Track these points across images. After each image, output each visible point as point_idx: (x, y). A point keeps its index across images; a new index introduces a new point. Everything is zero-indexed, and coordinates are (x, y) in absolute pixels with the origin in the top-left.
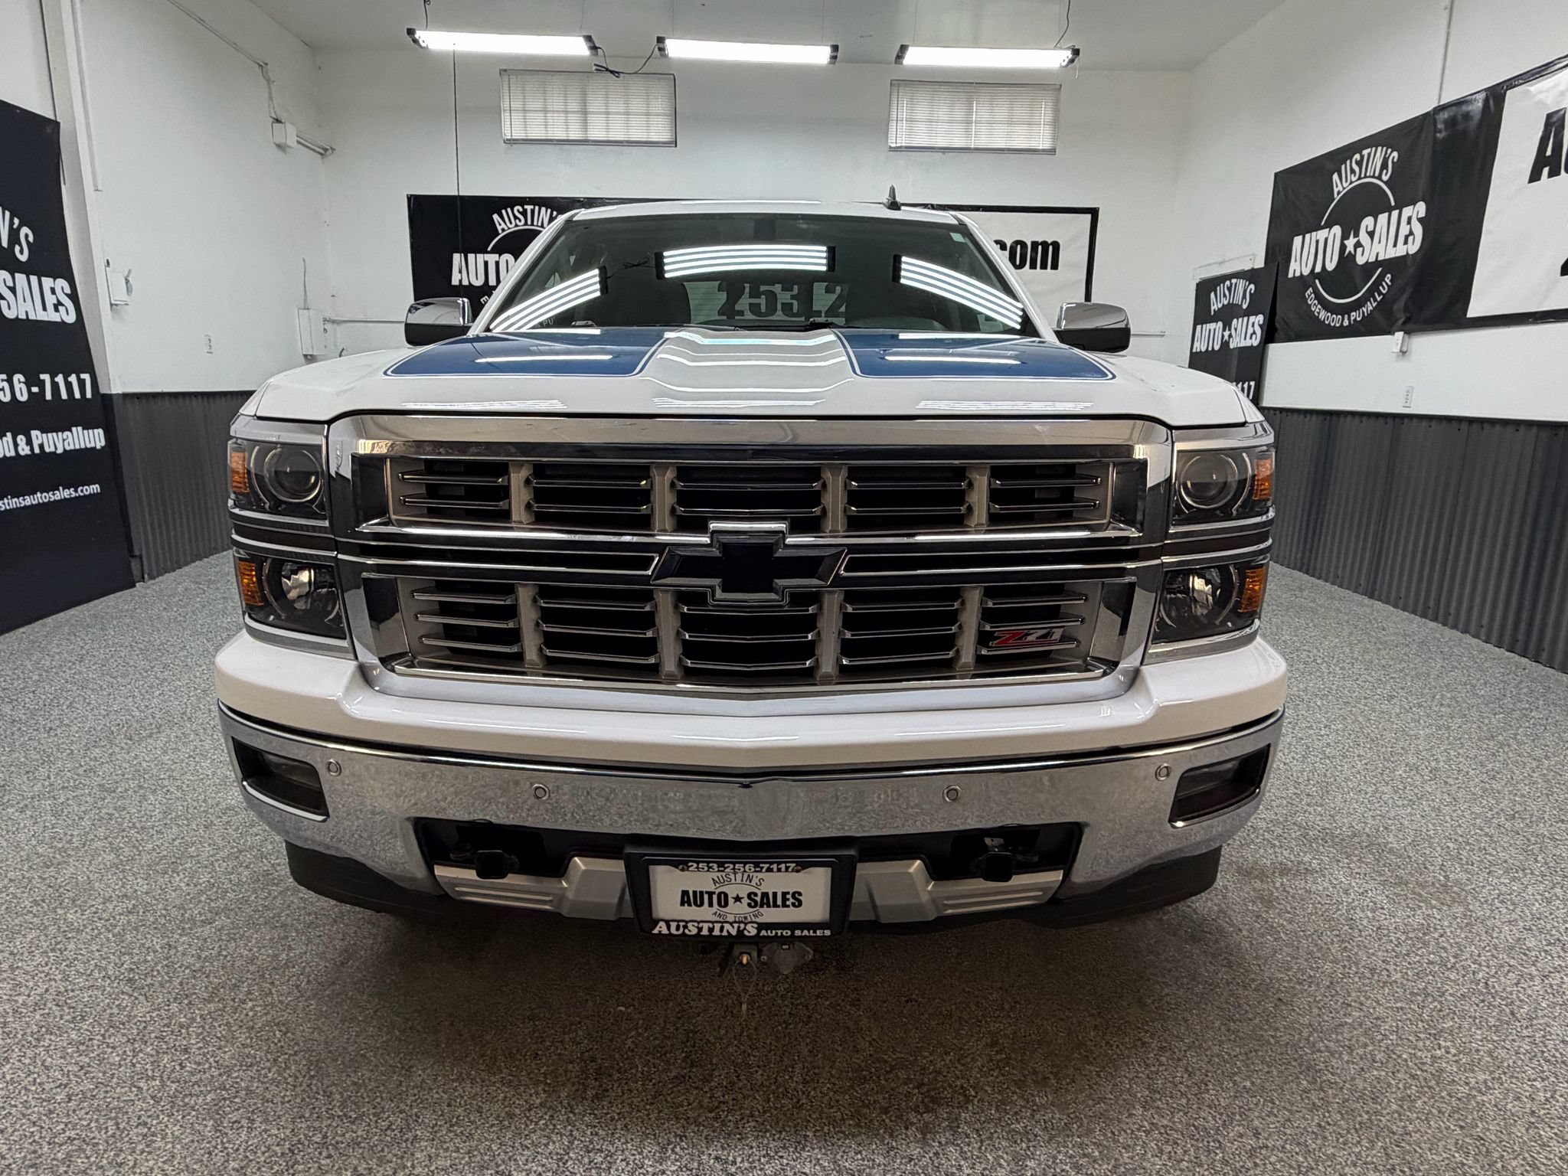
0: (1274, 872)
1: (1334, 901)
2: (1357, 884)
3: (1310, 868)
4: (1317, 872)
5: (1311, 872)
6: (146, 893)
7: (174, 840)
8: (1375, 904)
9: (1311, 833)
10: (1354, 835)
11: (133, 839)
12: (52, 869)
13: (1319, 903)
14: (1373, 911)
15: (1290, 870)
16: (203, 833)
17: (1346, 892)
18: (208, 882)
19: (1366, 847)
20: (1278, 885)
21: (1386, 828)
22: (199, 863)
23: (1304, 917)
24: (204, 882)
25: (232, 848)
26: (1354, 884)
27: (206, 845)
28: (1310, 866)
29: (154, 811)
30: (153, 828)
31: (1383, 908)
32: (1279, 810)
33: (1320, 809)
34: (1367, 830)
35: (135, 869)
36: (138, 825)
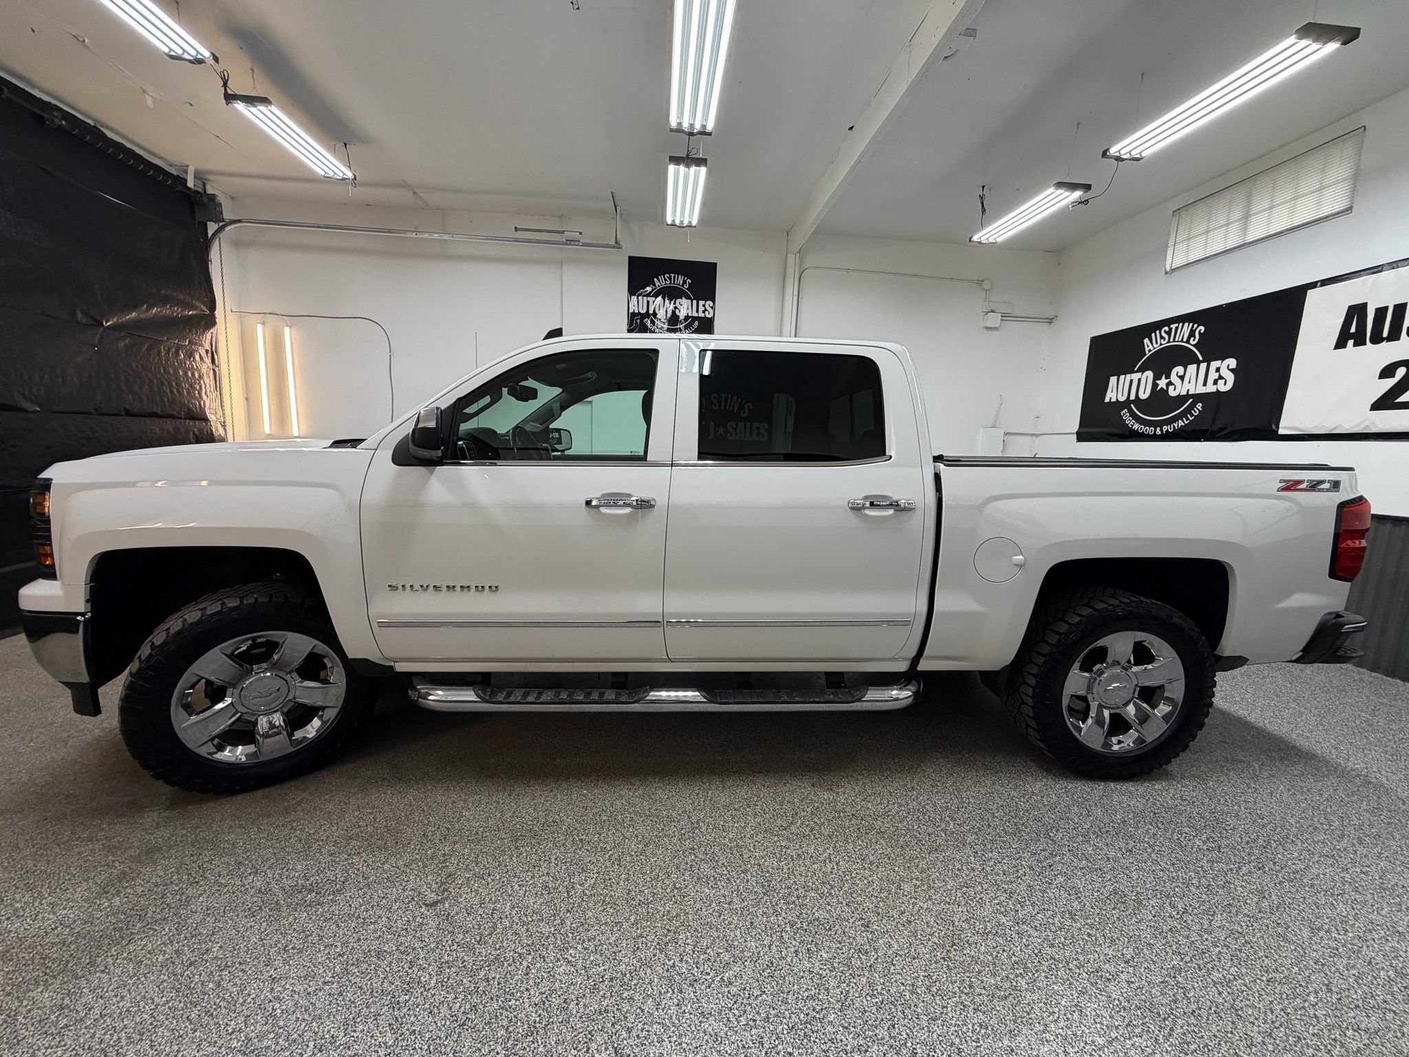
0: (130, 869)
1: (58, 890)
2: (48, 919)
3: (105, 895)
4: (96, 898)
5: (99, 894)
8: (18, 917)
9: (139, 925)
10: (92, 963)
13: (70, 879)
14: (17, 910)
15: (120, 881)
17: (53, 905)
19: (68, 962)
20: (117, 864)
21: (62, 1008)
23: (72, 863)
26: (51, 916)
28: (107, 898)
31: (8, 919)
32: (198, 917)
33: (161, 958)
34: (83, 983)
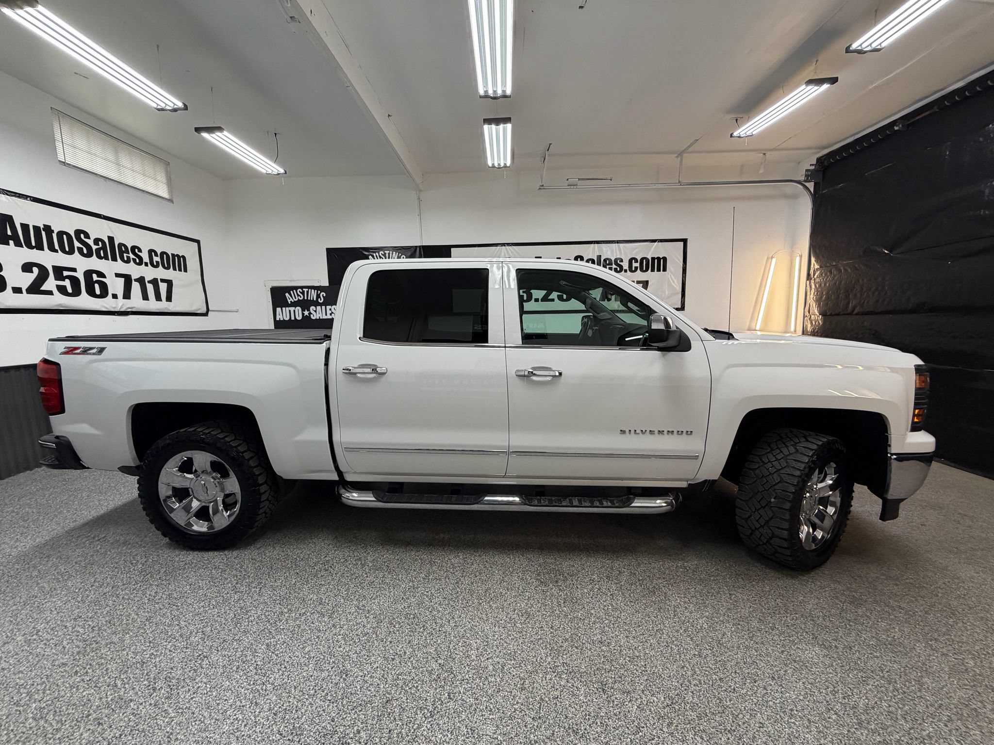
6: (919, 641)
7: (877, 657)
11: (902, 679)
12: (974, 706)
16: (856, 647)
18: (882, 621)
22: (877, 633)
24: (884, 623)
25: (851, 625)
27: (863, 639)
29: (870, 690)
30: (883, 677)
35: (916, 659)
36: (891, 688)
